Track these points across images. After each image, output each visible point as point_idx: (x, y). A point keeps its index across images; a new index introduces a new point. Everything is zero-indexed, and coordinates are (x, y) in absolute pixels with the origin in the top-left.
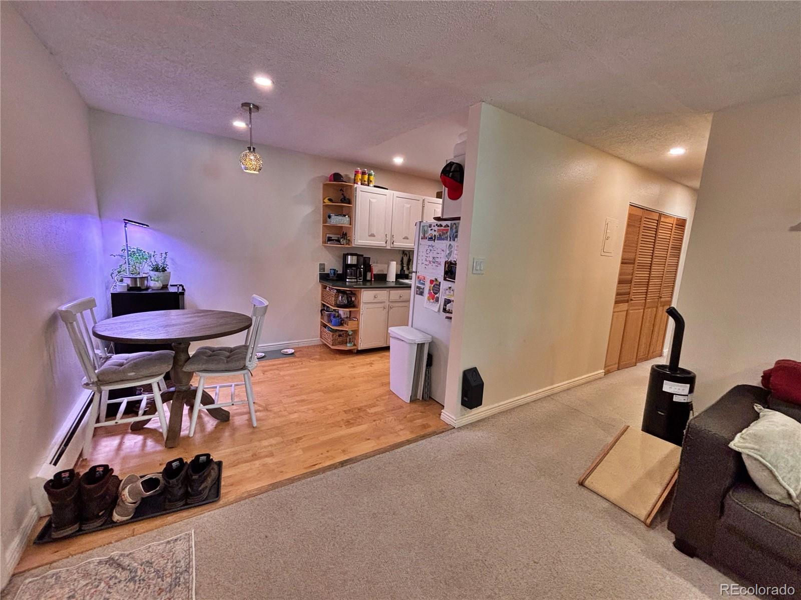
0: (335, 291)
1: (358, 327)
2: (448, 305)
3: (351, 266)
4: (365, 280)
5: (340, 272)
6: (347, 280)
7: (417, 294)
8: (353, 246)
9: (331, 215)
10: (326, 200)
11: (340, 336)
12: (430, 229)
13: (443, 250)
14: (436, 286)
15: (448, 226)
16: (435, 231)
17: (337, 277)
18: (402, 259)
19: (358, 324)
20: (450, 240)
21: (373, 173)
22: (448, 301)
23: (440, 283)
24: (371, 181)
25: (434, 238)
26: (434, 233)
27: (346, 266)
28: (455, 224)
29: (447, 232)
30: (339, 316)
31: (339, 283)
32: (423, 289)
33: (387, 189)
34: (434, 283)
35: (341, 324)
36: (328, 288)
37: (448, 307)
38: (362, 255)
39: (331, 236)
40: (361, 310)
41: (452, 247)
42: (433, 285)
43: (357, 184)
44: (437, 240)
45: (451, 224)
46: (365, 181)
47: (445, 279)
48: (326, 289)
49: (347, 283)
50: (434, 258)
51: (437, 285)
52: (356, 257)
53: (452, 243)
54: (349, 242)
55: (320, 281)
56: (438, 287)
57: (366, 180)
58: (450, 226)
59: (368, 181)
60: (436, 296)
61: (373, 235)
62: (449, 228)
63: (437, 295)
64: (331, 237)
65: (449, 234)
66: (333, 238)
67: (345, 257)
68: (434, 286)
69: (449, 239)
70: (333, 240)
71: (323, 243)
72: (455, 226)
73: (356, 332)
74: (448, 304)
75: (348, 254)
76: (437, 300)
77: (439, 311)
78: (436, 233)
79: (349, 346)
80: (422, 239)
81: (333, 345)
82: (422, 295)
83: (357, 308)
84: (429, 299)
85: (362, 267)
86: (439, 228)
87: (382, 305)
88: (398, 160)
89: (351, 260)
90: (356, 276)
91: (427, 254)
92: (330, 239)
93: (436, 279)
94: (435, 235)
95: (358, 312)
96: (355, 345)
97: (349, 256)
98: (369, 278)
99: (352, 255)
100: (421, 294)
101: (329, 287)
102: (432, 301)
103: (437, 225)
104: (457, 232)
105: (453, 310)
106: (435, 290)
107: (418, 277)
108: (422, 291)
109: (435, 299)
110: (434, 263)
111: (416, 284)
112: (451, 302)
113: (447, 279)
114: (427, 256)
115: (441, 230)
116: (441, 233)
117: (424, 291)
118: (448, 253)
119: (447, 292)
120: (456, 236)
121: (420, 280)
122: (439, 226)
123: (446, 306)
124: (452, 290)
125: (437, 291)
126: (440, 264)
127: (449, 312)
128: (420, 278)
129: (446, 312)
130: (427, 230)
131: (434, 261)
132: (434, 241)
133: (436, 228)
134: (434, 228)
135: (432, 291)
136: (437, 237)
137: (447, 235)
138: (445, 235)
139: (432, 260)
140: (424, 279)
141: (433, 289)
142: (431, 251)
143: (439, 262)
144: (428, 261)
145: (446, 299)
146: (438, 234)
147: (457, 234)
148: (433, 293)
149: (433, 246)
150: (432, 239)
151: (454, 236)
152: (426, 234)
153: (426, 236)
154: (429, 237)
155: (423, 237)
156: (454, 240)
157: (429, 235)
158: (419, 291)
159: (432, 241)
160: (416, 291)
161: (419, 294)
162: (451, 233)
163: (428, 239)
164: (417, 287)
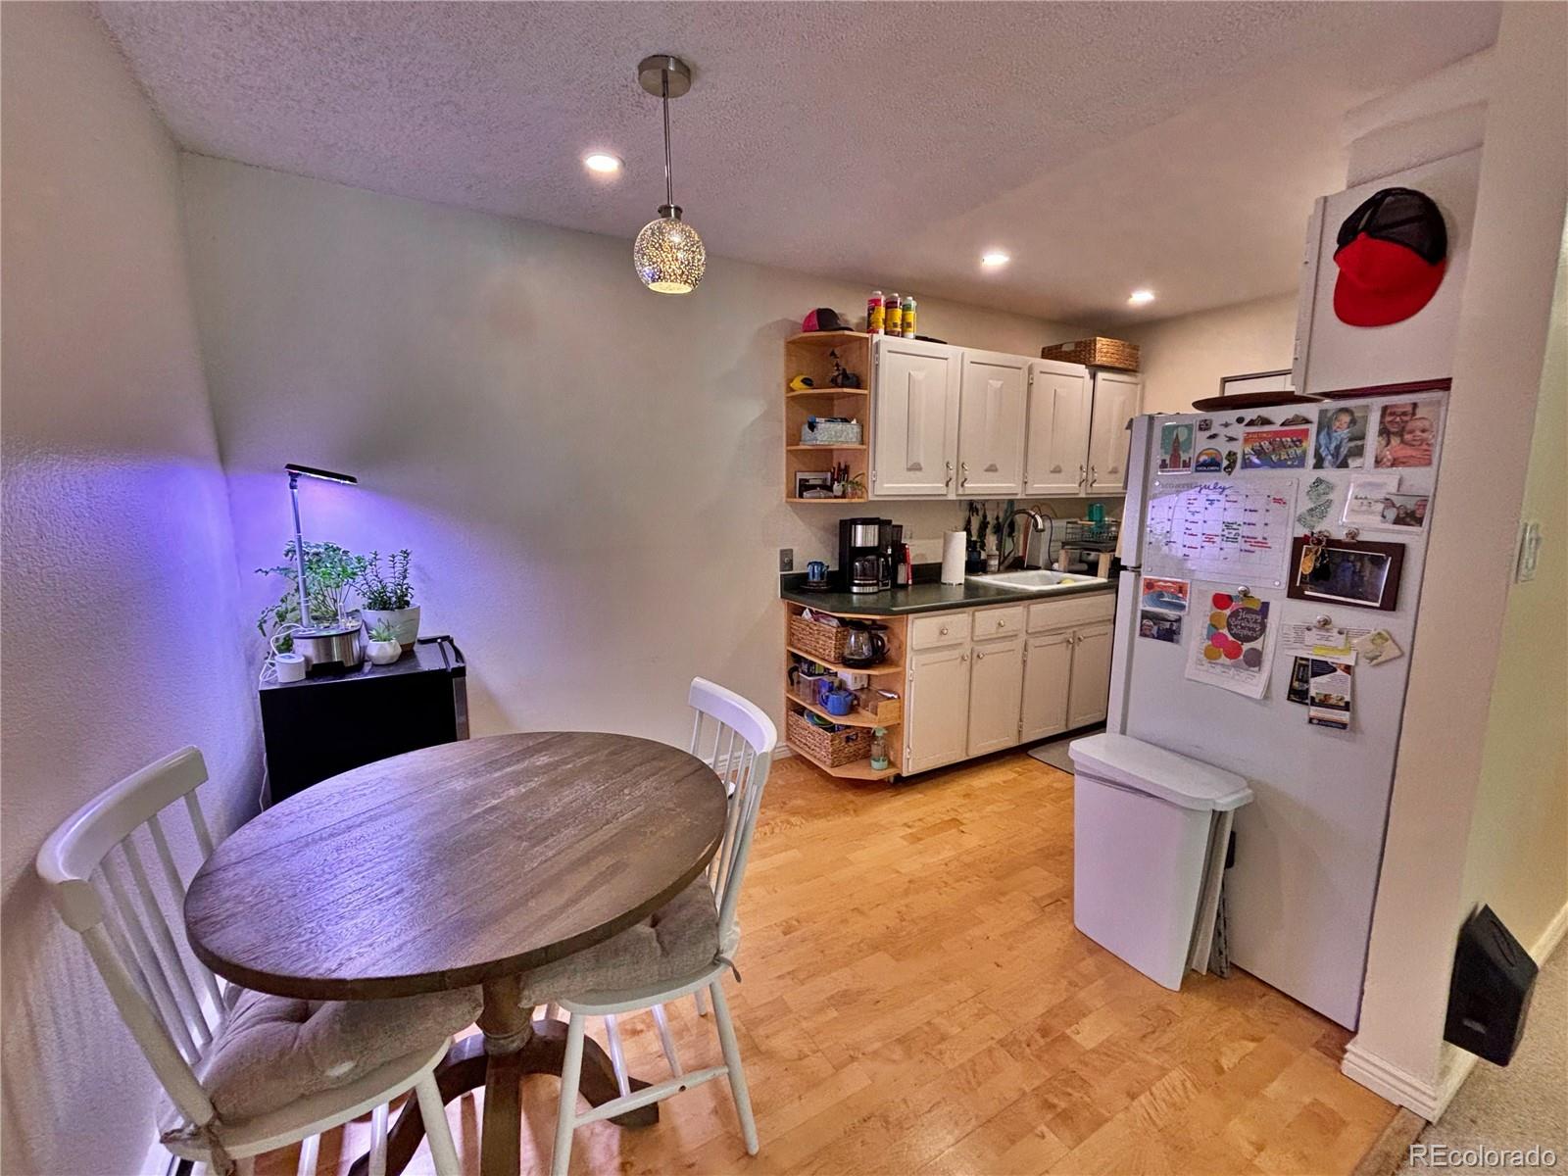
0: (835, 623)
1: (901, 717)
2: (1312, 681)
3: (865, 551)
4: (897, 587)
5: (834, 568)
6: (855, 589)
7: (1143, 634)
8: (871, 498)
9: (817, 420)
10: (797, 384)
11: (848, 739)
12: (1208, 433)
13: (1278, 501)
14: (1242, 614)
15: (1311, 422)
16: (1231, 439)
17: (828, 583)
18: (969, 522)
19: (901, 709)
20: (1319, 465)
21: (913, 304)
22: (1307, 669)
23: (1265, 606)
24: (909, 325)
25: (1225, 463)
26: (1223, 448)
27: (849, 553)
28: (1345, 410)
29: (1298, 443)
30: (842, 686)
31: (834, 599)
32: (1179, 620)
33: (945, 343)
34: (1235, 606)
35: (852, 709)
36: (807, 615)
37: (1317, 686)
38: (889, 522)
39: (806, 476)
40: (909, 672)
41: (1330, 487)
42: (1228, 612)
43: (878, 333)
44: (1245, 466)
45: (1323, 413)
46: (895, 325)
47: (1295, 592)
48: (801, 614)
49: (855, 597)
50: (1228, 525)
51: (1249, 611)
52: (877, 526)
53: (1329, 473)
54: (859, 487)
55: (782, 597)
56: (1259, 618)
57: (899, 322)
58: (1314, 418)
59: (902, 327)
60: (1246, 646)
61: (916, 468)
63: (1256, 644)
64: (807, 481)
66: (811, 482)
67: (846, 528)
68: (1235, 614)
69: (1311, 461)
70: (814, 487)
71: (788, 496)
72: (1346, 418)
73: (894, 730)
74: (1315, 675)
75: (855, 522)
76: (1255, 660)
77: (1267, 696)
78: (1238, 448)
79: (876, 770)
80: (1163, 465)
81: (833, 766)
82: (1171, 640)
83: (897, 665)
84: (1210, 655)
85: (889, 551)
86: (1253, 429)
87: (956, 653)
88: (994, 260)
89: (864, 536)
90: (877, 578)
91: (1193, 513)
92: (805, 487)
93: (1246, 594)
94: (1231, 455)
95: (900, 677)
96: (891, 764)
97: (859, 528)
98: (901, 580)
99: (866, 522)
100: (1168, 633)
101: (811, 611)
102: (1224, 660)
103: (1240, 420)
104: (1362, 437)
105: (1347, 698)
106: (1242, 628)
107: (1150, 585)
108: (1174, 628)
109: (1242, 657)
110: (1234, 540)
111: (1141, 607)
112: (1335, 670)
113: (1306, 593)
114: (1190, 518)
115: (1265, 435)
116: (1266, 444)
117: (1179, 627)
118: (1312, 510)
119: (1311, 637)
120: (1358, 452)
121: (1161, 595)
122: (1251, 423)
123: (1307, 682)
124: (1340, 633)
125: (1254, 630)
126: (1263, 544)
127: (1324, 702)
128: (1159, 586)
129: (1308, 701)
130: (1189, 439)
131: (1232, 536)
132: (1230, 473)
133: (1239, 431)
134: (1223, 432)
135: (1225, 631)
136: (1244, 459)
137: (1299, 451)
138: (1291, 451)
139: (1220, 532)
140: (1181, 592)
141: (1228, 623)
142: (1211, 504)
143: (1260, 539)
144: (1200, 535)
145: (1302, 659)
146: (1248, 450)
147: (1359, 443)
148: (1231, 638)
149: (1224, 489)
150: (1218, 465)
151: (1344, 451)
152: (1181, 453)
153: (1184, 457)
154: (1202, 459)
155: (1168, 462)
156: (1344, 465)
157: (1200, 454)
158: (1156, 628)
159: (1219, 471)
160: (1142, 626)
161: (1154, 637)
162: (1323, 441)
163: (1197, 466)
164: (1145, 615)
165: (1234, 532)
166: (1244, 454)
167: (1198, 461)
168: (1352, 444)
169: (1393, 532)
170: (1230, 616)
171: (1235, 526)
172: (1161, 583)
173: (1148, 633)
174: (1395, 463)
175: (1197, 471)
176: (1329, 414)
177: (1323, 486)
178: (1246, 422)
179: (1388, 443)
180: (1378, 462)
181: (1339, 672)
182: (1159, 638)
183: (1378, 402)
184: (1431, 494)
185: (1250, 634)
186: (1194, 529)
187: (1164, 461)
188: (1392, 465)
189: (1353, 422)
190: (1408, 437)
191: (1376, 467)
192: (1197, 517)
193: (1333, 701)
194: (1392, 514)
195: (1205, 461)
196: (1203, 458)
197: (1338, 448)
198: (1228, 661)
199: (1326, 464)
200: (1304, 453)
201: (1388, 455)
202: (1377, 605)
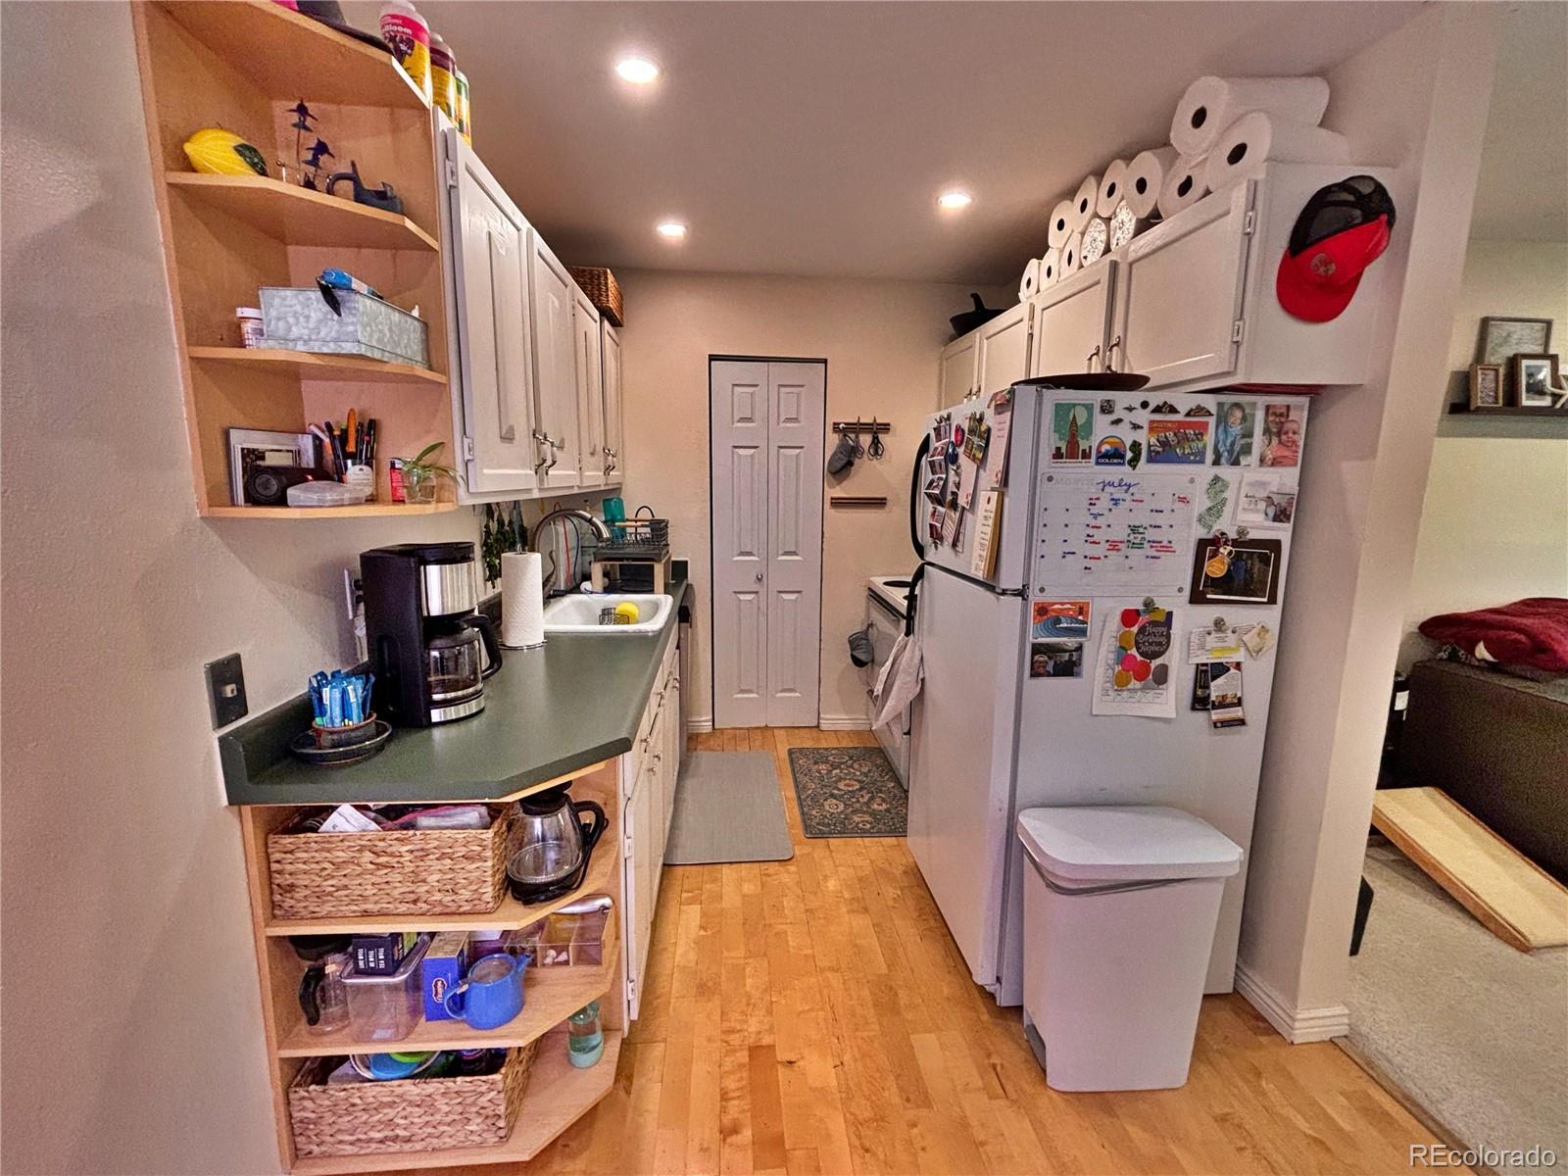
2: (1212, 684)
6: (436, 715)
7: (1034, 674)
8: (463, 500)
12: (1111, 417)
13: (1182, 500)
14: (1149, 629)
15: (1210, 415)
16: (1136, 427)
20: (1216, 462)
22: (1206, 674)
23: (1170, 615)
25: (1129, 455)
26: (1128, 437)
27: (406, 635)
28: (1237, 405)
29: (1199, 436)
32: (1080, 648)
34: (1143, 619)
37: (1217, 688)
39: (258, 441)
41: (1226, 486)
42: (1135, 629)
44: (1150, 460)
45: (1220, 405)
47: (1197, 598)
48: (314, 827)
50: (1134, 529)
51: (1155, 624)
53: (1226, 471)
55: (234, 800)
56: (1164, 629)
58: (1213, 411)
60: (1154, 664)
62: (1212, 421)
63: (1163, 659)
65: (1209, 439)
68: (1142, 630)
69: (1210, 457)
71: (212, 505)
72: (1238, 414)
74: (1214, 678)
75: (420, 557)
76: (1162, 677)
77: (1174, 710)
78: (1143, 437)
80: (1058, 455)
82: (1071, 675)
84: (1120, 683)
86: (1158, 417)
91: (1095, 516)
93: (1149, 605)
94: (1137, 443)
97: (433, 571)
99: (447, 555)
100: (1067, 666)
102: (1135, 684)
103: (1145, 405)
104: (1251, 435)
105: (1239, 695)
106: (1151, 644)
107: (1042, 610)
108: (1074, 659)
109: (1151, 677)
110: (1140, 546)
111: (1031, 639)
112: (1229, 670)
113: (1209, 596)
114: (1093, 523)
115: (1169, 425)
116: (1170, 435)
117: (1080, 658)
118: (1210, 509)
119: (1211, 641)
120: (1247, 450)
121: (1058, 621)
122: (1158, 410)
123: (1208, 687)
124: (1234, 632)
125: (1160, 644)
126: (1168, 548)
127: (1222, 704)
128: (1053, 610)
129: (1210, 707)
130: (1089, 423)
131: (1137, 541)
132: (1134, 467)
133: (1143, 417)
134: (1127, 417)
135: (1134, 651)
136: (1149, 451)
137: (1200, 445)
138: (1193, 445)
139: (1126, 538)
140: (1081, 613)
141: (1136, 641)
142: (1116, 504)
143: (1165, 543)
144: (1103, 542)
145: (1203, 665)
146: (1153, 441)
147: (1249, 440)
148: (1139, 658)
149: (1130, 486)
150: (1122, 457)
151: (1237, 448)
152: (1079, 439)
153: (1083, 445)
154: (1103, 450)
155: (1063, 450)
156: (1236, 463)
157: (1102, 443)
158: (1052, 663)
159: (1123, 464)
160: (1032, 663)
161: (1049, 675)
162: (1221, 437)
163: (1098, 458)
164: (1037, 649)
165: (1140, 536)
166: (1149, 446)
167: (1098, 451)
168: (1243, 441)
169: (1272, 529)
170: (1137, 634)
171: (1141, 530)
172: (1056, 606)
173: (1041, 670)
174: (1275, 463)
175: (1097, 463)
176: (1226, 408)
177: (1220, 483)
178: (1152, 406)
179: (1270, 443)
180: (1262, 461)
181: (1233, 671)
182: (1056, 674)
183: (1262, 401)
184: (1296, 492)
185: (1157, 649)
186: (1098, 535)
187: (1058, 449)
188: (1273, 465)
189: (1244, 419)
190: (1284, 437)
191: (1261, 466)
192: (1100, 521)
193: (1228, 701)
194: (1271, 511)
195: (1108, 451)
196: (1105, 448)
197: (1233, 444)
198: (1137, 685)
199: (1223, 460)
200: (1205, 447)
201: (1270, 456)
202: (1265, 600)
